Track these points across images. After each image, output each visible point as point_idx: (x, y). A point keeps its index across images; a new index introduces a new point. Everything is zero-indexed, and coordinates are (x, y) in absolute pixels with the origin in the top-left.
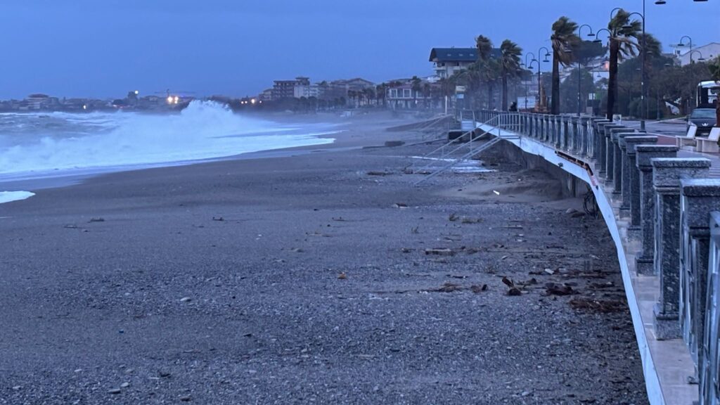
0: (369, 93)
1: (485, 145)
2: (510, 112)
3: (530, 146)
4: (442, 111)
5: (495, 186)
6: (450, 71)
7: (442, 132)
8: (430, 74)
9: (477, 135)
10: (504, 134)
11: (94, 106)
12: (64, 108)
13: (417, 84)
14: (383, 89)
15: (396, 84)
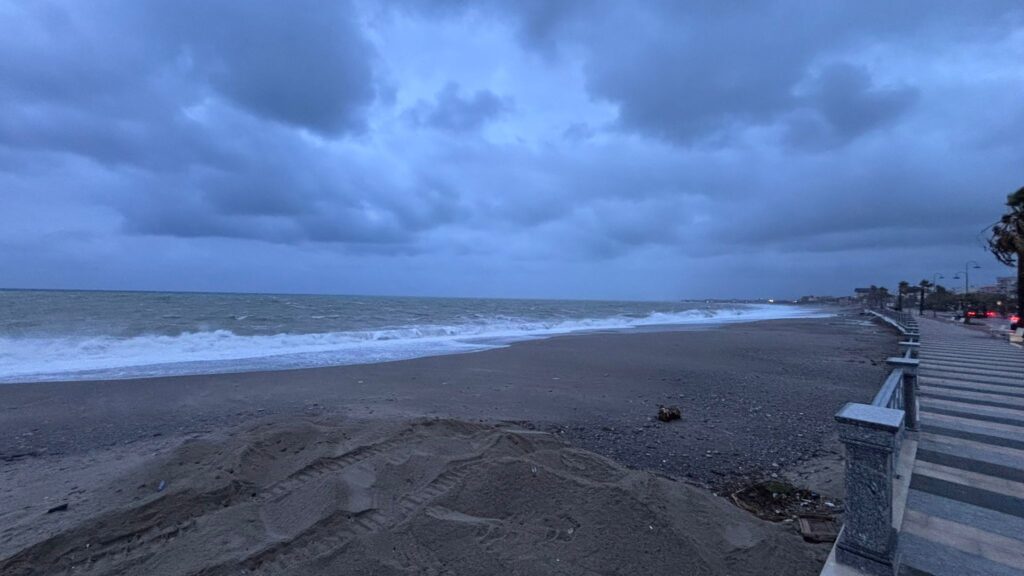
0: (833, 300)
1: (871, 318)
2: (882, 310)
3: (887, 319)
4: (859, 306)
5: (875, 330)
6: (862, 295)
7: (858, 312)
8: (855, 296)
9: (869, 314)
10: (880, 315)
11: (750, 302)
12: (740, 302)
13: (850, 298)
14: (838, 300)
15: (843, 298)
